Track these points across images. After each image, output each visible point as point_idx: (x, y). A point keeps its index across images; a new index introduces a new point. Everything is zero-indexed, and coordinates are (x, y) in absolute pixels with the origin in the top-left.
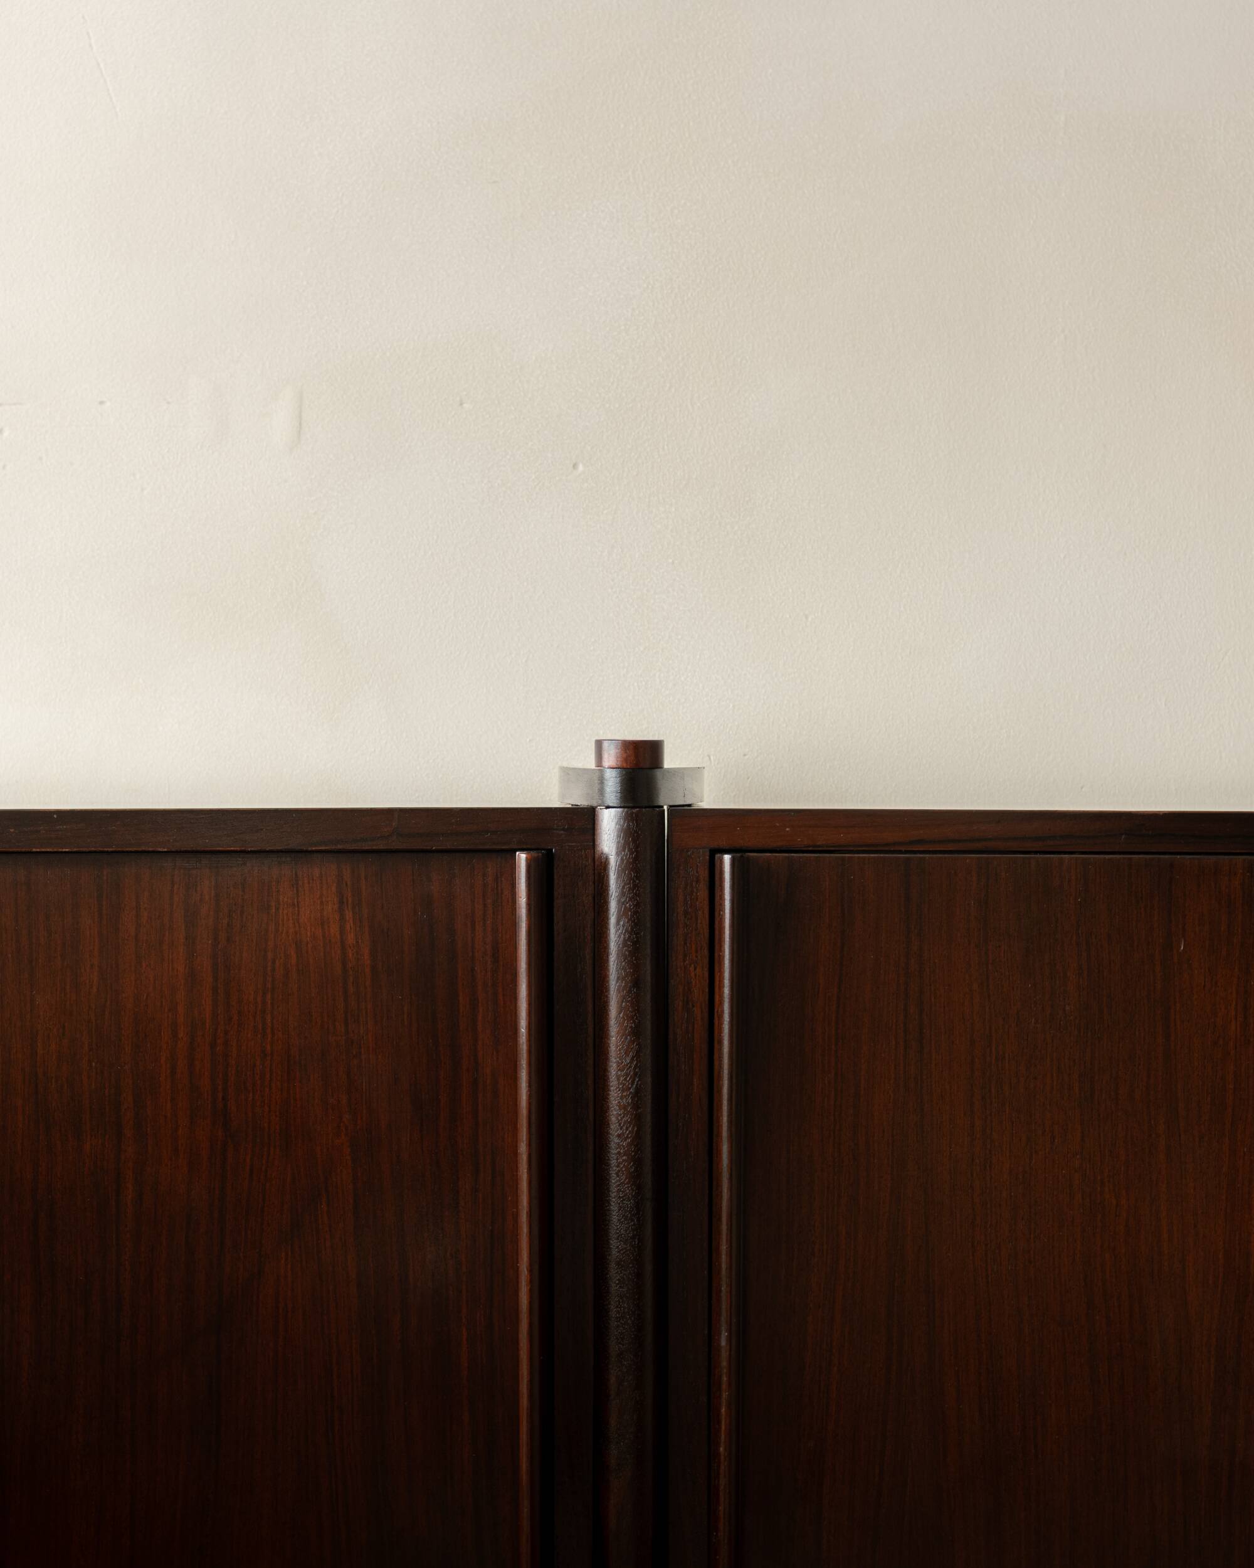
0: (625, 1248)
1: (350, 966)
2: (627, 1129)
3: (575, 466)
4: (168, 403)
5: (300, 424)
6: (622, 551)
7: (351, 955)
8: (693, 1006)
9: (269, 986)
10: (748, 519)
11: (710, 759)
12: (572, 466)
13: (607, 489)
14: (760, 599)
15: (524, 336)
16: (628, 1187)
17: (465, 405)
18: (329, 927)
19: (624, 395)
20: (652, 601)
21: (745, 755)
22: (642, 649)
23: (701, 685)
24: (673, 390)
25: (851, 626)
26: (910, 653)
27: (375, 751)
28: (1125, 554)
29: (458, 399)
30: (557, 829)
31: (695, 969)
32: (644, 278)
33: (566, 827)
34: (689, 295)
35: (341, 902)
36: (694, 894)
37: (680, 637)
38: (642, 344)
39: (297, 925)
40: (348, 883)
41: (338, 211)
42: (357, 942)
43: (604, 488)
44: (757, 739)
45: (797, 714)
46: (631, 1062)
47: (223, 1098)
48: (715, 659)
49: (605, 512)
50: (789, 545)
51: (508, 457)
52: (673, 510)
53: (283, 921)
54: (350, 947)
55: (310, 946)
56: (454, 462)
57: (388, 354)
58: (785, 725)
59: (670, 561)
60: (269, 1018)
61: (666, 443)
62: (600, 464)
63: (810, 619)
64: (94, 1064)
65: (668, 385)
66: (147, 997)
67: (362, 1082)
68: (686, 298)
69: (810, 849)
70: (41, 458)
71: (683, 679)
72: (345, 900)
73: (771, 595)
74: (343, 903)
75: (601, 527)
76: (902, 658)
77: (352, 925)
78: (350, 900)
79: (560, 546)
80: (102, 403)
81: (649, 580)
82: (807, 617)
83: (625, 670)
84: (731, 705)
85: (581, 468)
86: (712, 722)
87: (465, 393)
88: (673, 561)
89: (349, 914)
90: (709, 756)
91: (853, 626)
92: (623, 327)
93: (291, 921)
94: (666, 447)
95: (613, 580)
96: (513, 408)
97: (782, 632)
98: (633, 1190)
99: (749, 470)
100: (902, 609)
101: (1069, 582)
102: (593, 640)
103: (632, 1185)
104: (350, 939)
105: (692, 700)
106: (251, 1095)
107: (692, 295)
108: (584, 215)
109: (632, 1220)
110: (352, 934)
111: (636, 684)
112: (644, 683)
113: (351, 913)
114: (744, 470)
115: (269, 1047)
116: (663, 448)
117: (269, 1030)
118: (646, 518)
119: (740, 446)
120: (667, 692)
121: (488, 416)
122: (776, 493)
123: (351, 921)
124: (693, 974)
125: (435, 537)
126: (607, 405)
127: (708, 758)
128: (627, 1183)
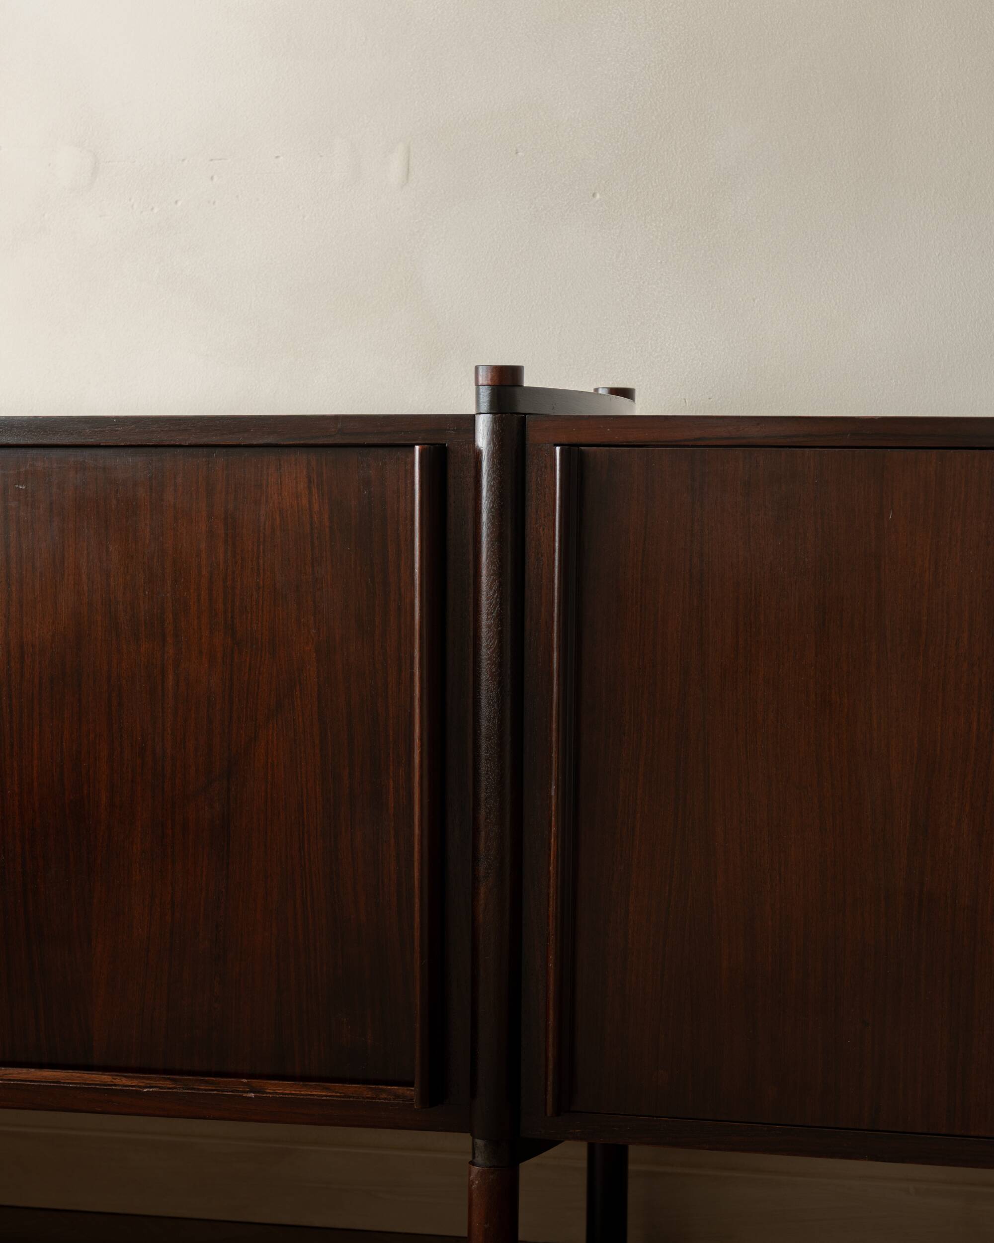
0: (489, 725)
1: (316, 526)
2: (490, 641)
3: (594, 195)
4: (321, 156)
5: (408, 169)
6: (626, 255)
7: (316, 519)
8: (542, 556)
9: (262, 540)
10: (714, 230)
11: (686, 401)
12: (592, 195)
13: (616, 211)
14: (722, 288)
15: (560, 104)
16: (491, 683)
17: (519, 154)
18: (301, 499)
19: (628, 143)
20: (646, 290)
21: (710, 399)
22: (639, 323)
23: (680, 349)
24: (662, 140)
25: (785, 306)
26: (827, 325)
27: (457, 396)
28: (983, 252)
29: (515, 149)
30: (449, 430)
31: (543, 529)
32: (643, 60)
33: (455, 428)
34: (675, 71)
35: (310, 482)
36: (543, 476)
37: (665, 315)
38: (641, 107)
39: (280, 497)
40: (314, 469)
41: (434, 19)
42: (320, 510)
43: (614, 210)
44: (719, 387)
45: (747, 369)
46: (494, 594)
47: (232, 617)
48: (689, 330)
49: (615, 227)
50: (742, 249)
51: (548, 189)
52: (662, 225)
53: (271, 494)
54: (315, 513)
55: (289, 512)
56: (512, 194)
57: (467, 119)
58: (738, 377)
59: (659, 261)
60: (261, 562)
61: (657, 178)
62: (611, 193)
63: (756, 302)
64: (147, 592)
65: (659, 136)
66: (182, 547)
67: (323, 608)
68: (672, 74)
69: (625, 444)
70: (237, 197)
71: (667, 345)
72: (312, 481)
73: (729, 284)
74: (311, 482)
75: (611, 238)
76: (821, 329)
77: (317, 498)
78: (315, 481)
79: (583, 252)
80: (277, 157)
81: (644, 275)
82: (754, 301)
83: (627, 339)
84: (701, 364)
85: (598, 196)
86: (687, 375)
87: (519, 145)
88: (661, 262)
89: (314, 490)
90: (685, 399)
91: (787, 306)
92: (628, 96)
93: (276, 495)
94: (657, 180)
95: (619, 276)
96: (552, 155)
97: (737, 311)
98: (494, 685)
99: (715, 196)
100: (822, 294)
101: (942, 273)
102: (605, 318)
103: (493, 681)
104: (316, 507)
105: (673, 360)
106: (250, 615)
107: (676, 71)
108: (602, 16)
109: (493, 706)
110: (317, 504)
111: (635, 349)
112: (640, 348)
113: (316, 489)
114: (711, 195)
115: (261, 582)
116: (655, 182)
117: (261, 571)
118: (643, 231)
119: (709, 179)
120: (656, 354)
121: (534, 161)
122: (733, 212)
123: (316, 495)
124: (542, 534)
125: (498, 247)
126: (617, 152)
127: (684, 401)
128: (491, 680)
